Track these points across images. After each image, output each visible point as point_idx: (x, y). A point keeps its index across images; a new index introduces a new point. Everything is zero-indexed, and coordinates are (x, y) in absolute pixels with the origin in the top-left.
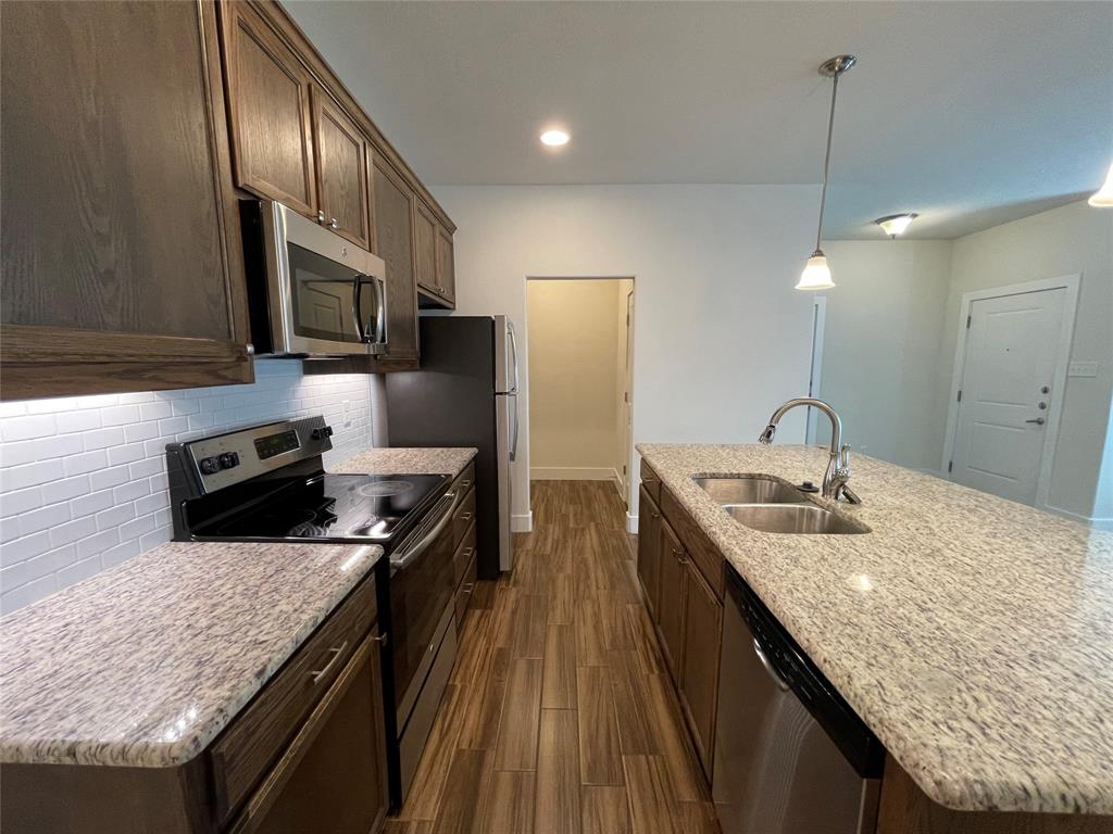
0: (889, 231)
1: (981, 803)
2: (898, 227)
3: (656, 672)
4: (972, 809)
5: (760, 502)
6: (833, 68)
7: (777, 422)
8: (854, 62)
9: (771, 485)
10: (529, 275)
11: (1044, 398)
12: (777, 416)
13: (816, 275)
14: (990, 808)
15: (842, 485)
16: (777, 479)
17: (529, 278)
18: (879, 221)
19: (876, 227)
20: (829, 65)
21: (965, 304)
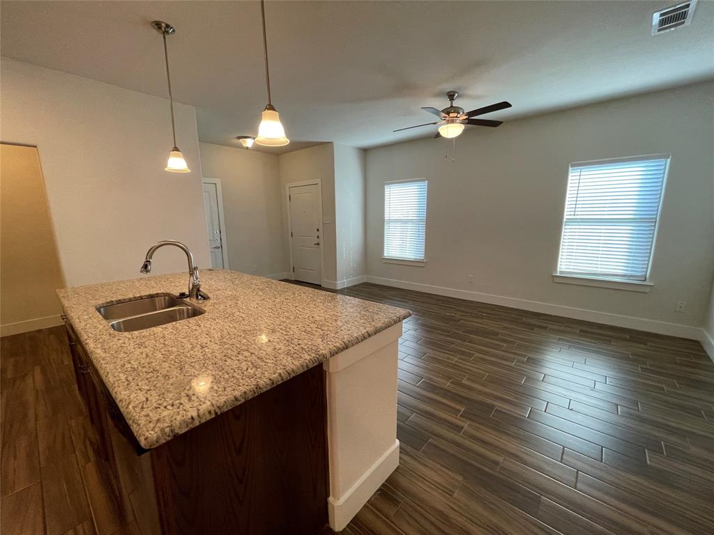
0: (245, 145)
1: (169, 436)
3: (93, 459)
4: (165, 441)
5: (160, 310)
6: (162, 28)
7: (151, 258)
8: (174, 31)
9: (165, 299)
11: (318, 234)
12: (150, 254)
14: (175, 436)
15: (198, 290)
16: (167, 294)
18: (239, 138)
19: (237, 141)
20: (158, 25)
21: (287, 189)
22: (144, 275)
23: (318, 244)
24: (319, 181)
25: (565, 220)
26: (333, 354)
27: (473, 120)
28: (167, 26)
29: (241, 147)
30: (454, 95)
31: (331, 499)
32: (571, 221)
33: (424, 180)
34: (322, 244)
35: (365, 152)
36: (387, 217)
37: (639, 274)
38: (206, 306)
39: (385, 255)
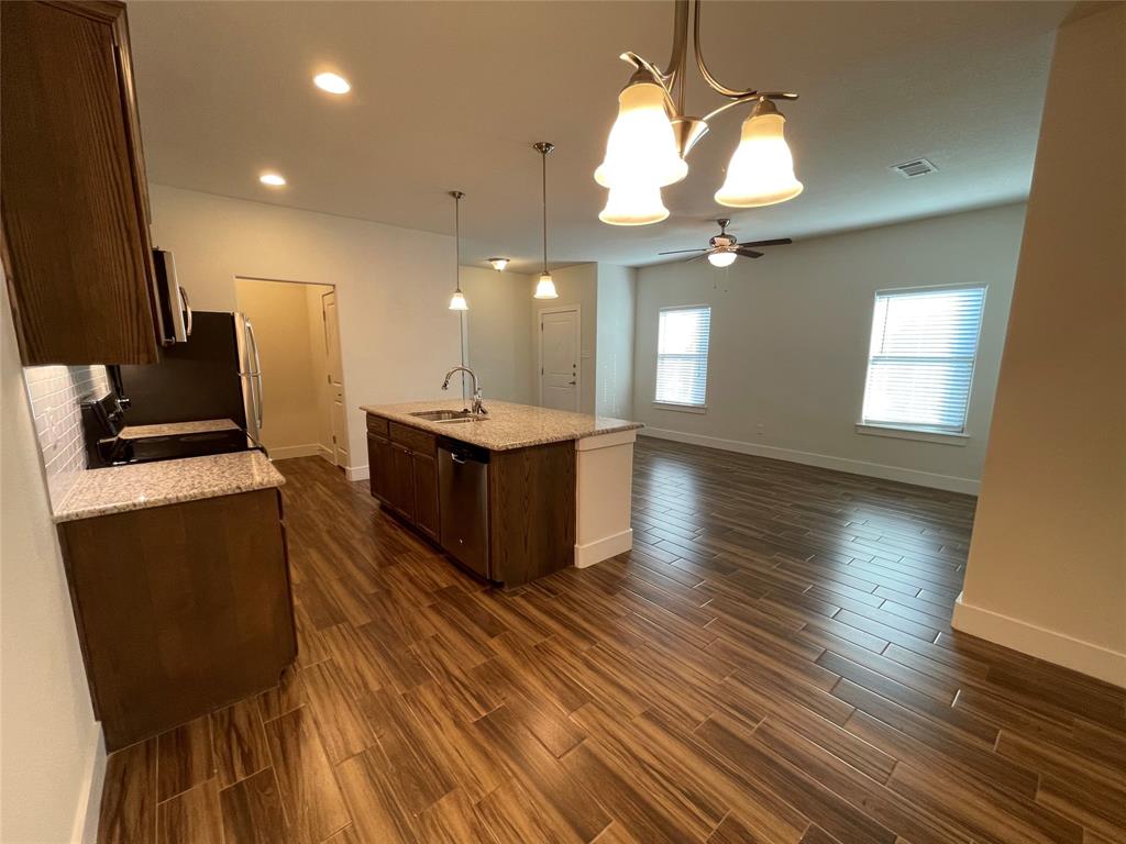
0: (497, 267)
2: (500, 265)
8: (465, 195)
9: (448, 415)
10: (238, 275)
11: (573, 370)
12: (449, 376)
13: (458, 303)
15: (479, 406)
16: (450, 412)
17: (237, 277)
18: (491, 260)
19: (488, 262)
20: (454, 194)
21: (539, 314)
22: (444, 391)
23: (574, 383)
24: (578, 307)
25: (871, 358)
26: (583, 436)
27: (748, 251)
28: (460, 194)
29: (492, 268)
30: (725, 222)
31: (576, 546)
32: (877, 359)
33: (706, 307)
34: (578, 384)
35: (636, 271)
36: (660, 352)
37: (956, 425)
38: (489, 416)
39: (657, 398)
